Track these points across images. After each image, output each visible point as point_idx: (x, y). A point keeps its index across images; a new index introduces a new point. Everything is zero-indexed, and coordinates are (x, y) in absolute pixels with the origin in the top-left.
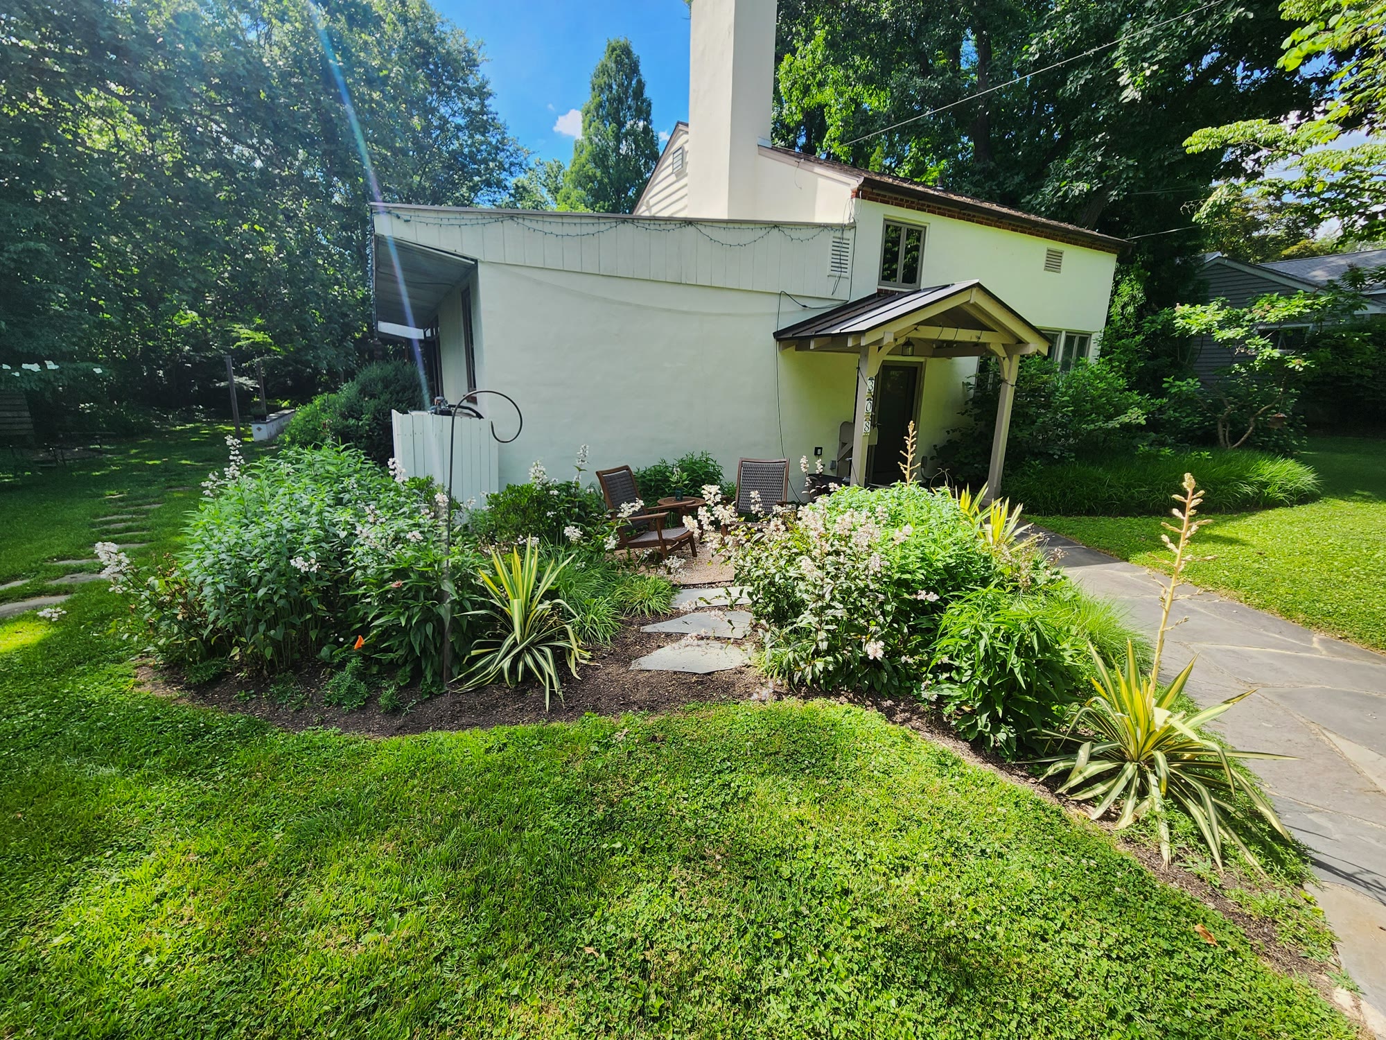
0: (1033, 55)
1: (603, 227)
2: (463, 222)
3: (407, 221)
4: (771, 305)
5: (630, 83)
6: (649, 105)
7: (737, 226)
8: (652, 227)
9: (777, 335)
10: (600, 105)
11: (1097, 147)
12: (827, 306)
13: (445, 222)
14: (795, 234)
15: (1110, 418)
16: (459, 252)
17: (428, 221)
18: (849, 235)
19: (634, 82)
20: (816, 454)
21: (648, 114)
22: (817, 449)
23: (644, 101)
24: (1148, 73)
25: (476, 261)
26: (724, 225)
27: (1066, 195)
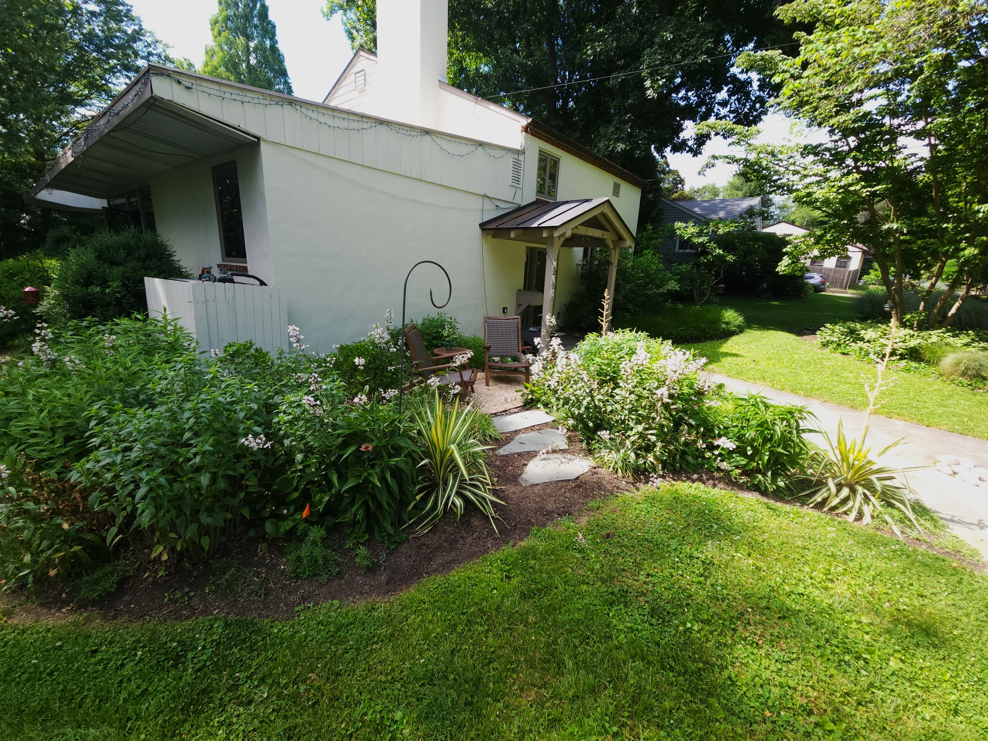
0: (590, 56)
1: (365, 126)
2: (246, 99)
3: (188, 88)
4: (477, 203)
5: (255, 6)
6: (274, 27)
7: (457, 140)
8: (401, 131)
9: (483, 226)
10: (227, 18)
11: (626, 122)
12: (508, 208)
13: (227, 95)
14: (493, 152)
15: (658, 287)
16: (243, 127)
17: (211, 91)
18: (521, 158)
19: (258, 5)
20: (504, 312)
21: (274, 34)
22: (504, 309)
23: (269, 22)
24: (661, 83)
25: (258, 138)
26: (449, 138)
27: (613, 150)
